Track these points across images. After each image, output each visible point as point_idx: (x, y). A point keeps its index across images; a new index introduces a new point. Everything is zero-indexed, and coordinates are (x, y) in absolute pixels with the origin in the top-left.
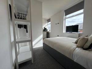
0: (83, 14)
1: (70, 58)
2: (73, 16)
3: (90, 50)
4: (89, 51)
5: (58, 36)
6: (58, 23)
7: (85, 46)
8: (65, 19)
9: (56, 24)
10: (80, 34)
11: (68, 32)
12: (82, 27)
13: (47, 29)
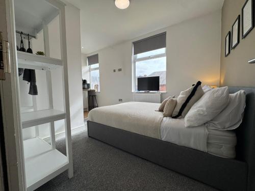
0: (165, 57)
1: (157, 138)
2: (149, 58)
3: (180, 117)
4: (180, 119)
5: (121, 100)
6: (120, 70)
7: (174, 113)
8: (135, 62)
9: (115, 71)
10: (162, 93)
11: (141, 92)
12: (165, 81)
13: (88, 82)
